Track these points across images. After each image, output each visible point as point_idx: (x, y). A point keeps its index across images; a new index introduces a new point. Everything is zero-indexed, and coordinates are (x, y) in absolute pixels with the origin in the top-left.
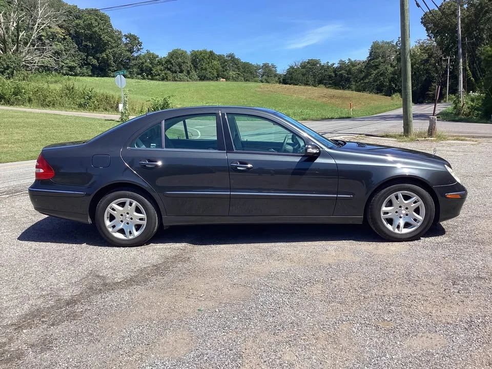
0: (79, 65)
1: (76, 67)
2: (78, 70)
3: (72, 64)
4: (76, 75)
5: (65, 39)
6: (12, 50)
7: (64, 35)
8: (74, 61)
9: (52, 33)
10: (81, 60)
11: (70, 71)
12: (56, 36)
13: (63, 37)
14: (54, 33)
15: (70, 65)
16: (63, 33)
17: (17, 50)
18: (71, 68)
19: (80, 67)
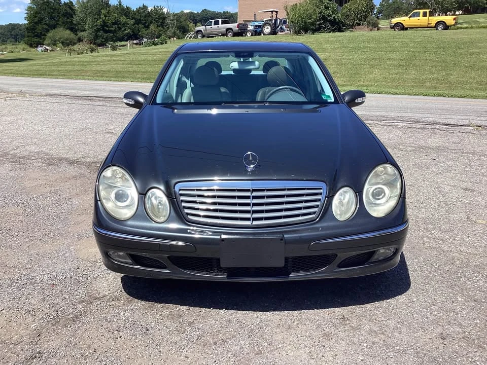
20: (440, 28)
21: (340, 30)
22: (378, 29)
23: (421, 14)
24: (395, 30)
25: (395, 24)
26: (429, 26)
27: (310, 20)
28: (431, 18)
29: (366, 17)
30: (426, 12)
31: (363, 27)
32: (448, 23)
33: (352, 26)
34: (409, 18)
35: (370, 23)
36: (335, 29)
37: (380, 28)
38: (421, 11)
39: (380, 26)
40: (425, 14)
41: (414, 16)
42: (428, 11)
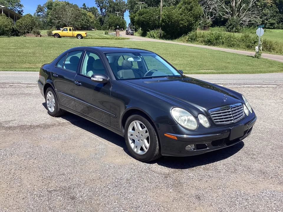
0: (277, 22)
1: (275, 23)
2: (276, 25)
3: (273, 21)
4: (274, 28)
5: (272, 6)
6: (236, 15)
7: (271, 4)
8: (274, 20)
9: (264, 3)
10: (279, 19)
11: (271, 26)
12: (267, 5)
13: (270, 5)
14: (266, 3)
15: (271, 22)
16: (271, 3)
17: (239, 15)
18: (272, 24)
19: (278, 23)
20: (79, 37)
21: (17, 35)
22: (41, 36)
23: (68, 30)
24: (55, 37)
25: (55, 34)
26: (73, 36)
27: (6, 29)
28: (74, 32)
29: (32, 29)
30: (71, 29)
31: (31, 34)
32: (83, 35)
33: (24, 33)
34: (62, 31)
35: (35, 32)
36: (14, 34)
37: (42, 35)
38: (68, 28)
39: (41, 34)
40: (70, 30)
41: (64, 30)
42: (71, 28)
